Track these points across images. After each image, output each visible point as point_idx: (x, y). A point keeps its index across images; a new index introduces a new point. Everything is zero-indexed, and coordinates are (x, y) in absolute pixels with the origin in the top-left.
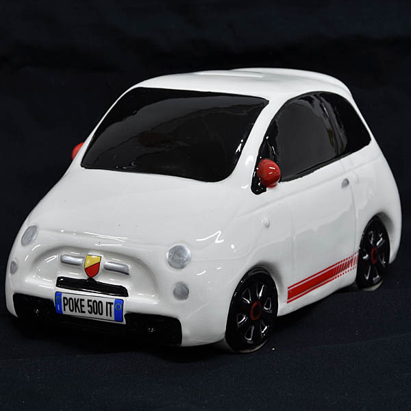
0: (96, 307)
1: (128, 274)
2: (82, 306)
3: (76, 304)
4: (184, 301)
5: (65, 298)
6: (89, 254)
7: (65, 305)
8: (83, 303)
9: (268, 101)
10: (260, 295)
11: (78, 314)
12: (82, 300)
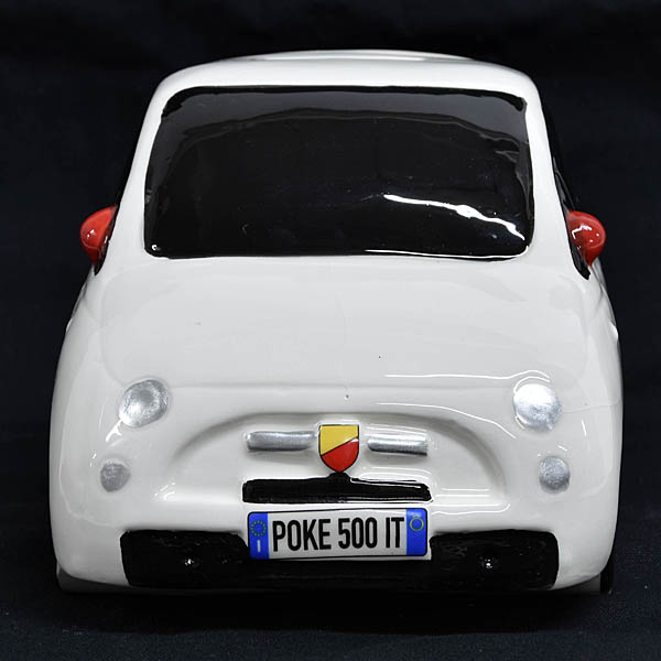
0: (361, 531)
1: (426, 454)
2: (325, 534)
3: (309, 532)
4: (562, 494)
5: (276, 523)
7: (276, 538)
8: (326, 528)
11: (311, 553)
12: (324, 521)
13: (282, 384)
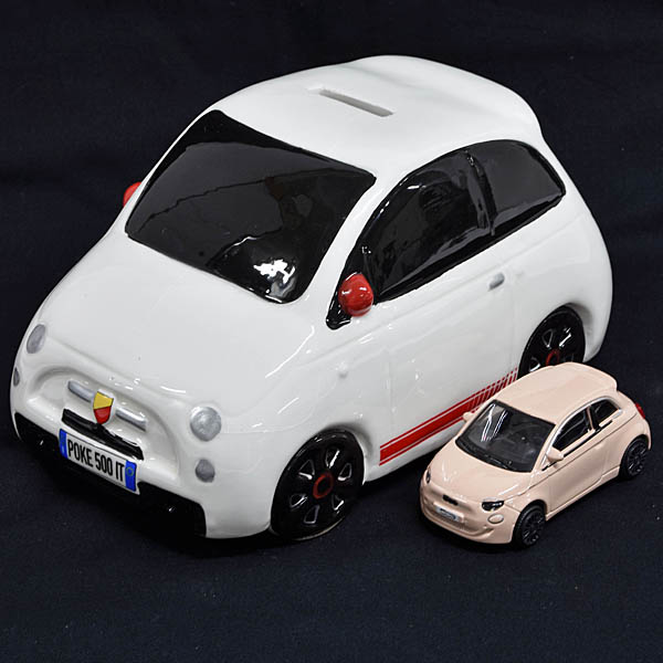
0: (105, 463)
1: (144, 430)
2: (89, 458)
3: (83, 453)
4: (208, 484)
5: (69, 441)
6: (100, 390)
7: (70, 450)
8: (90, 454)
9: (375, 179)
10: (332, 464)
11: (84, 465)
12: (89, 450)
13: (92, 358)
